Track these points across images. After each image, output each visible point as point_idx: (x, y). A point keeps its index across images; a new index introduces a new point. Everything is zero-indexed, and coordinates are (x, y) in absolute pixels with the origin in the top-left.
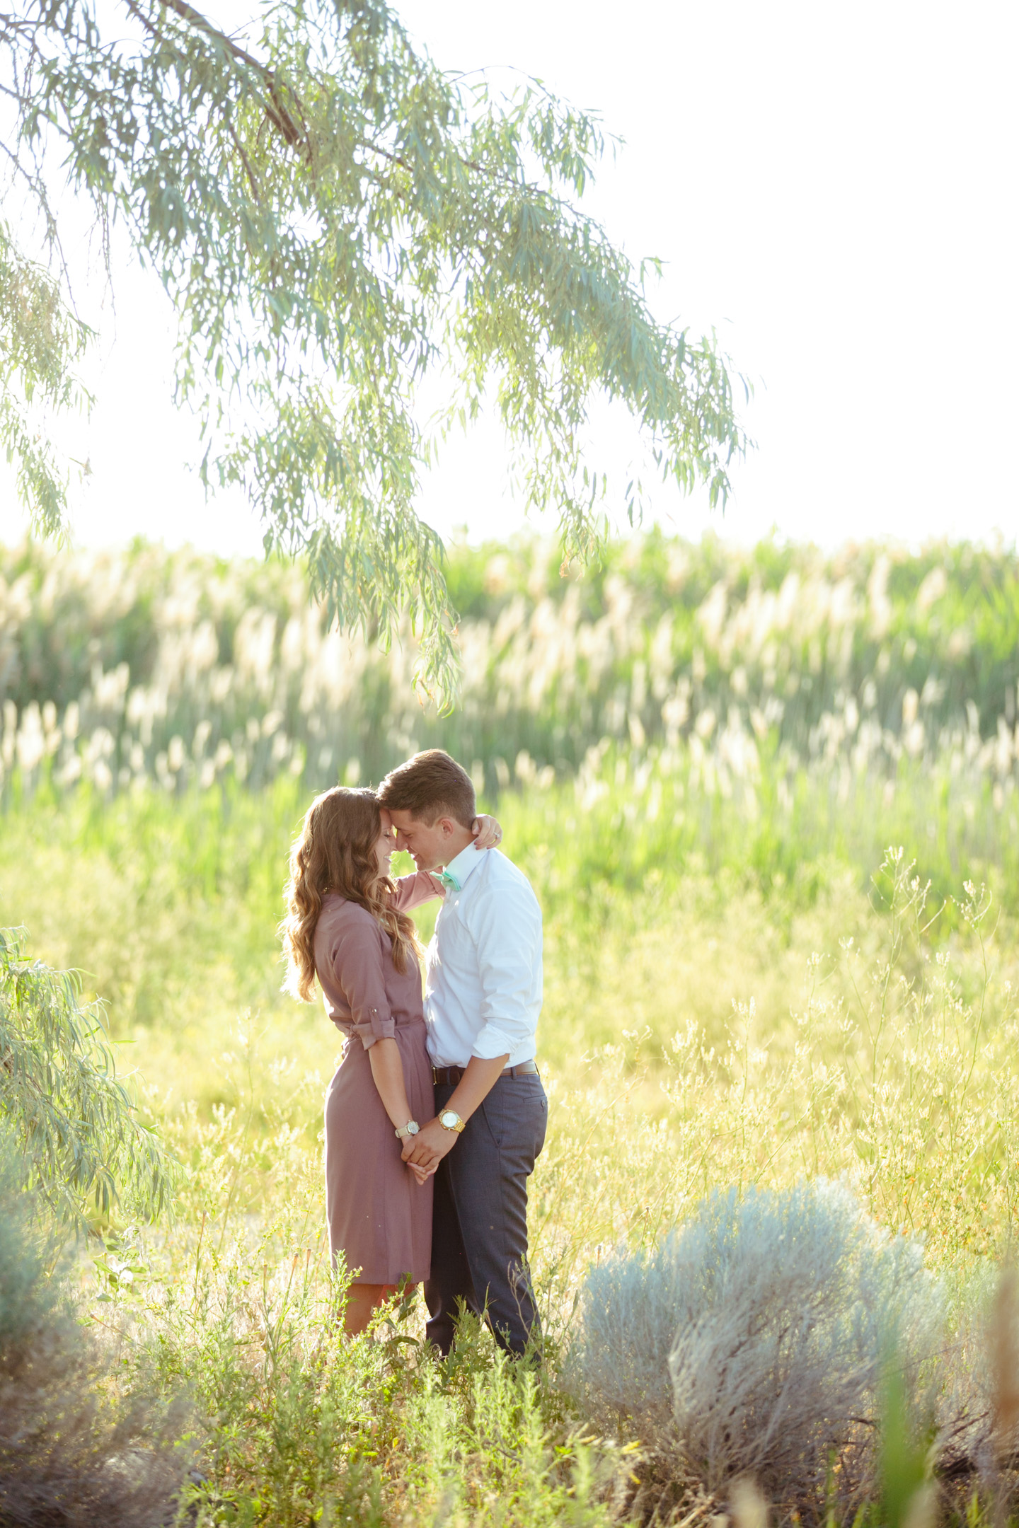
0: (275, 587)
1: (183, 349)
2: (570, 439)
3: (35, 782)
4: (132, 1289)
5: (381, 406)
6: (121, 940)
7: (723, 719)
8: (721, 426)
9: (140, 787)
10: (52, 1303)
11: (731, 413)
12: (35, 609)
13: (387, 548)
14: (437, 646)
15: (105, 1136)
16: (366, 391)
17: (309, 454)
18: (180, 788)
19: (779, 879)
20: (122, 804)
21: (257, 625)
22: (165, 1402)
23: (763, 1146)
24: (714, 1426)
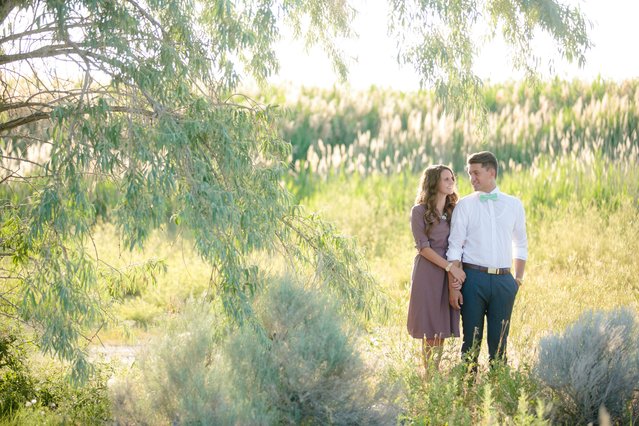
0: (421, 102)
1: (390, 16)
2: (528, 45)
3: (338, 172)
4: (378, 347)
5: (461, 35)
6: (370, 227)
7: (582, 145)
8: (583, 39)
9: (375, 173)
10: (352, 351)
11: (586, 34)
12: (337, 111)
13: (463, 85)
14: (481, 119)
15: (368, 294)
16: (455, 30)
17: (435, 53)
18: (389, 174)
19: (604, 202)
20: (369, 179)
21: (415, 116)
22: (392, 386)
23: (600, 295)
24: (586, 394)
